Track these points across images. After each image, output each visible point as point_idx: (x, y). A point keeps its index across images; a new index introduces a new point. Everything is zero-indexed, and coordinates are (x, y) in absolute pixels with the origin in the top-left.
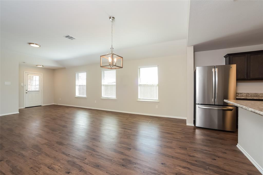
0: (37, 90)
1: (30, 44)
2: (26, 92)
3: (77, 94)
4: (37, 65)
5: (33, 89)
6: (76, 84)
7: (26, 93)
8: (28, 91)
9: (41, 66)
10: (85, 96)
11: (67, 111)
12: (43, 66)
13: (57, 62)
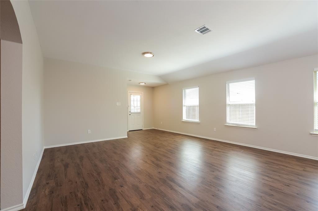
0: (139, 111)
1: (144, 53)
2: (130, 113)
3: (185, 118)
4: (140, 83)
5: (136, 111)
6: (183, 105)
7: (130, 115)
8: (131, 113)
9: (144, 84)
10: (197, 120)
11: (178, 139)
12: (145, 83)
13: (161, 77)
